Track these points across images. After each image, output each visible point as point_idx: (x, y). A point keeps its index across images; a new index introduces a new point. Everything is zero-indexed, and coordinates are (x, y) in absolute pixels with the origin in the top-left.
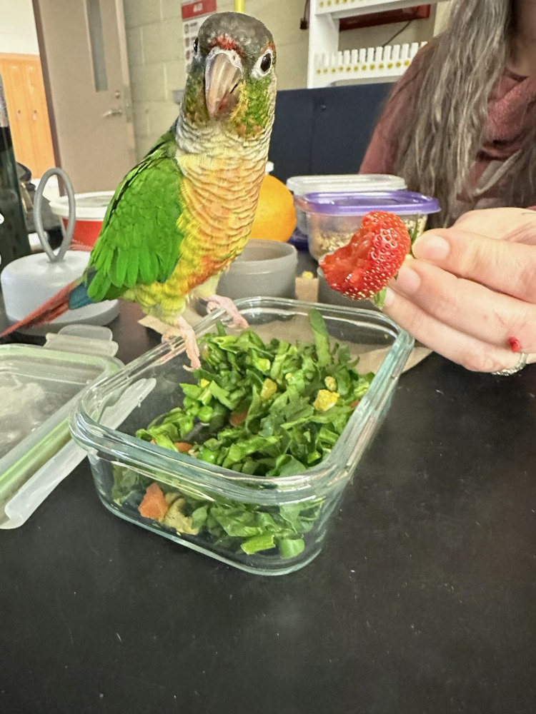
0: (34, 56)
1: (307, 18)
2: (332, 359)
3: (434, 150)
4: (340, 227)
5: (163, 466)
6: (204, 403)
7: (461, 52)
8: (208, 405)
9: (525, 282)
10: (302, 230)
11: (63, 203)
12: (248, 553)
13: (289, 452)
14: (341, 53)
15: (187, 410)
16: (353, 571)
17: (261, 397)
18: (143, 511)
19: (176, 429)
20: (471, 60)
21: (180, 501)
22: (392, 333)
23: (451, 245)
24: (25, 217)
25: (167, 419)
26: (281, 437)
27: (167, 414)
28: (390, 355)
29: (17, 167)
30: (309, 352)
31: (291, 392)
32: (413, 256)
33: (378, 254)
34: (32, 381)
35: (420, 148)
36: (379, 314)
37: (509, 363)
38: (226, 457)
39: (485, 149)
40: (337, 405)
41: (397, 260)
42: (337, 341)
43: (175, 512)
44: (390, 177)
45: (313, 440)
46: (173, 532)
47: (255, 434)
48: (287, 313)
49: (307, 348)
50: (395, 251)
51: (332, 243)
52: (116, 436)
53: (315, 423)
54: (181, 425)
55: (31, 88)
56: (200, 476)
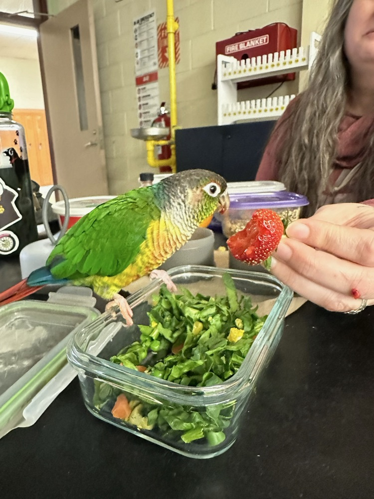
0: (42, 110)
1: (216, 82)
2: (240, 306)
3: (305, 163)
4: (242, 216)
5: (128, 380)
6: (154, 338)
7: (318, 102)
8: (157, 339)
9: (359, 252)
10: (217, 218)
11: (61, 206)
12: (186, 442)
13: (211, 371)
14: (239, 103)
15: (143, 343)
16: (259, 456)
17: (192, 334)
18: (115, 413)
19: (136, 356)
20: (325, 106)
21: (140, 406)
22: (278, 288)
23: (311, 230)
24: (35, 214)
25: (130, 349)
26: (206, 360)
27: (130, 346)
28: (277, 303)
29: (32, 183)
30: (223, 302)
31: (212, 329)
32: (287, 236)
33: (262, 237)
34: (40, 325)
35: (296, 160)
36: (269, 276)
37: (355, 306)
38: (169, 375)
39: (338, 162)
40: (243, 338)
41: (276, 240)
42: (243, 294)
43: (136, 413)
44: (275, 182)
45: (227, 363)
46: (135, 428)
47: (189, 359)
48: (208, 276)
49: (222, 299)
50: (274, 234)
51: (237, 227)
52: (97, 361)
53: (229, 351)
54: (139, 354)
55: (39, 130)
56: (153, 387)
